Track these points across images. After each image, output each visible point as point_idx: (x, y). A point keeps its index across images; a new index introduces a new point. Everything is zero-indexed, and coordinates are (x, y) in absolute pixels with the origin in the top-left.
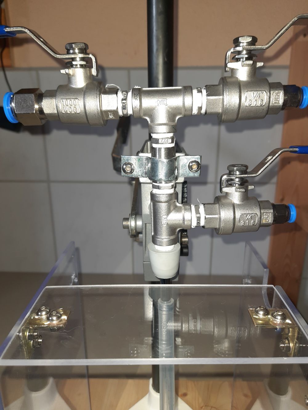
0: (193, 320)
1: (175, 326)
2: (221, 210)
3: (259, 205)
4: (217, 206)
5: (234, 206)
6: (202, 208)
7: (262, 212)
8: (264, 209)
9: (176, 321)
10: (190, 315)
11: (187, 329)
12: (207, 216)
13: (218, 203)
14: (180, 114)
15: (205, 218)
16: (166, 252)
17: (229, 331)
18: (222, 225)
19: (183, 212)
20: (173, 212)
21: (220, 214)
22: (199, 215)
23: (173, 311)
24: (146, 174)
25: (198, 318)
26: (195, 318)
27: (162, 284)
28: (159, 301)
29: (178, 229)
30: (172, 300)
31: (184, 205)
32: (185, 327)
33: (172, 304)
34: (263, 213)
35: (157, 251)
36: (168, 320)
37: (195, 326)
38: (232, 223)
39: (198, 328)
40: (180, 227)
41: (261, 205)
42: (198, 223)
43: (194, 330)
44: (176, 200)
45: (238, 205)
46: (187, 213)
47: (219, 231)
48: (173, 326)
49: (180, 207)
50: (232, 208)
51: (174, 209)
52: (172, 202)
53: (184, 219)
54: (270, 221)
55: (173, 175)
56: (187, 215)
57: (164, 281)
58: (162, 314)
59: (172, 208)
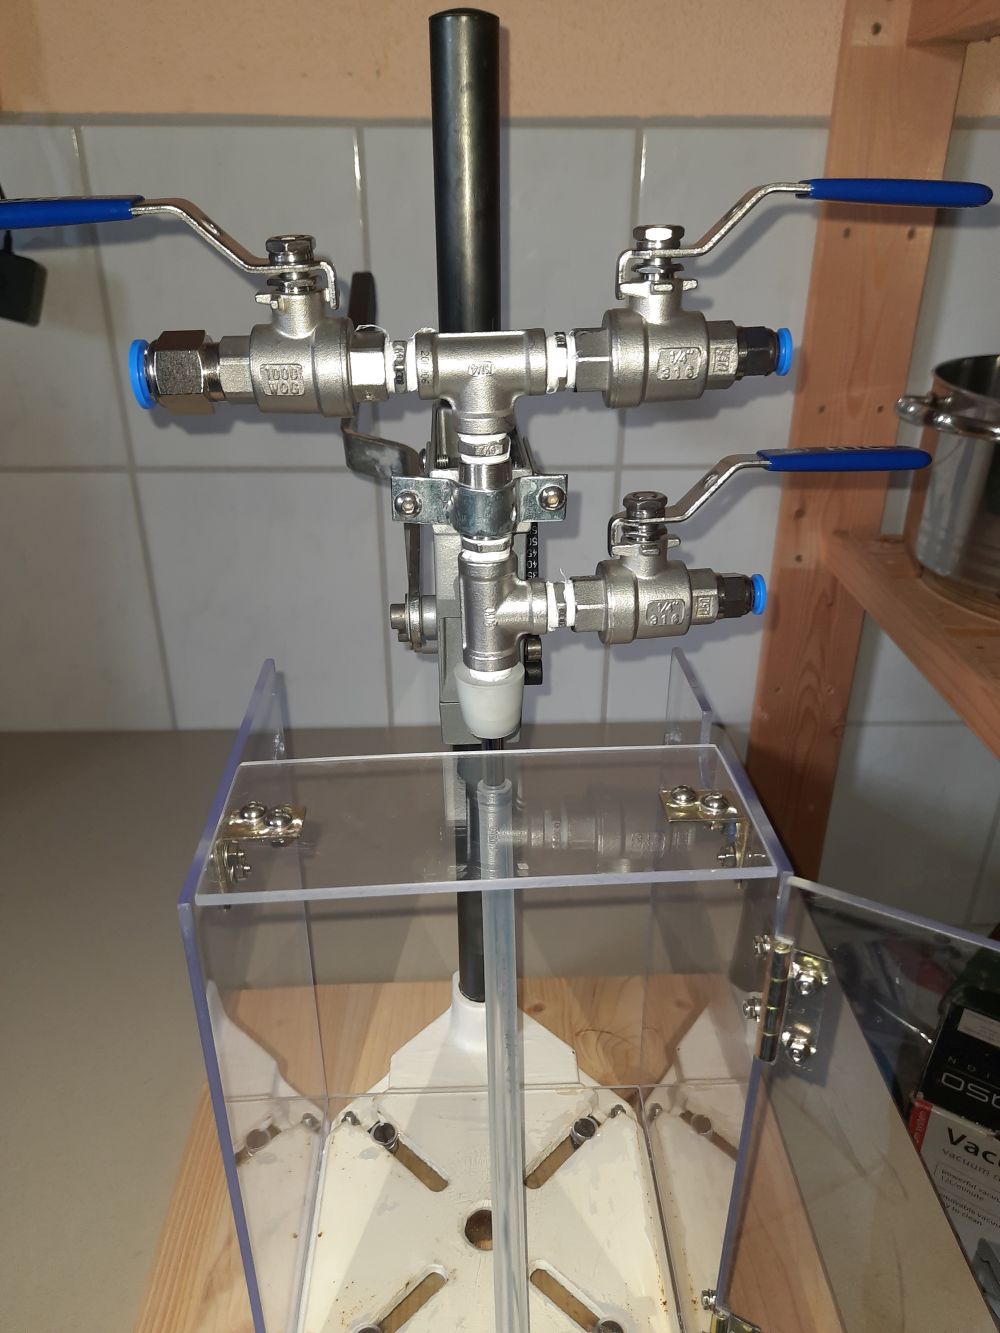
0: (554, 822)
1: (514, 837)
2: (609, 594)
3: (690, 581)
4: (602, 583)
5: (636, 585)
6: (569, 591)
7: (694, 594)
8: (700, 588)
9: (517, 826)
10: (547, 812)
11: (541, 842)
12: (580, 607)
13: (603, 578)
14: (520, 390)
15: (577, 610)
16: (493, 684)
17: (628, 843)
18: (611, 624)
19: (529, 597)
20: (509, 599)
21: (607, 602)
22: (563, 605)
23: (510, 804)
24: (447, 517)
25: (564, 817)
26: (556, 817)
27: (487, 749)
28: (481, 784)
29: (519, 635)
30: (508, 783)
31: (531, 583)
32: (536, 837)
33: (508, 791)
34: (698, 597)
35: (476, 683)
36: (501, 824)
37: (558, 835)
38: (631, 621)
39: (565, 839)
40: (524, 630)
41: (693, 580)
42: (562, 622)
43: (556, 843)
44: (514, 574)
45: (646, 582)
46: (539, 601)
47: (605, 637)
48: (509, 835)
49: (523, 587)
50: (632, 589)
51: (511, 592)
52: (505, 579)
53: (531, 611)
54: (711, 614)
55: (508, 523)
56: (539, 605)
57: (490, 744)
58: (486, 813)
59: (506, 591)
